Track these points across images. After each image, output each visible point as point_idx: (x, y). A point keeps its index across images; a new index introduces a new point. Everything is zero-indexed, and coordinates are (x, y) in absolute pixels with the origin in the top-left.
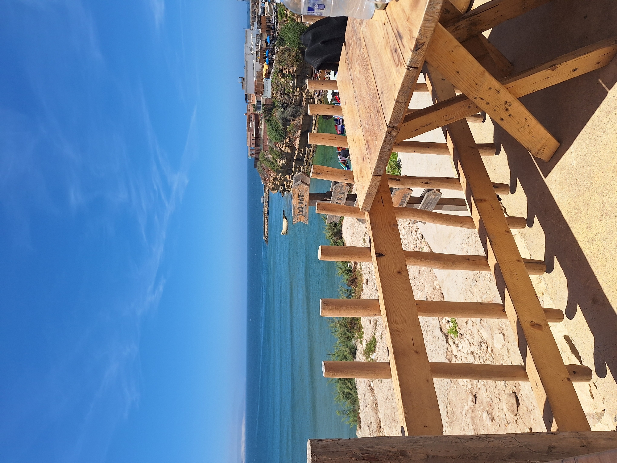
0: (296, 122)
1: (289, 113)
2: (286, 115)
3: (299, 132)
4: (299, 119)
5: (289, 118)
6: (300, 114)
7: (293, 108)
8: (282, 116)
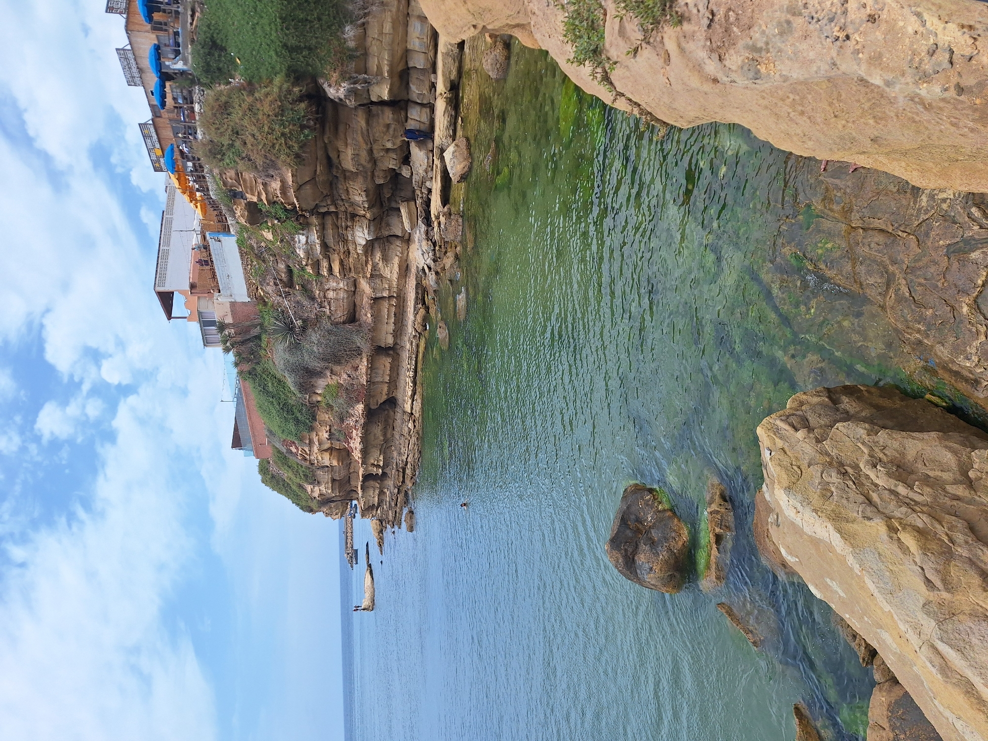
0: (345, 376)
1: (315, 349)
2: (306, 358)
3: (361, 412)
4: (356, 369)
5: (317, 365)
6: (359, 352)
7: (329, 332)
8: (292, 360)
